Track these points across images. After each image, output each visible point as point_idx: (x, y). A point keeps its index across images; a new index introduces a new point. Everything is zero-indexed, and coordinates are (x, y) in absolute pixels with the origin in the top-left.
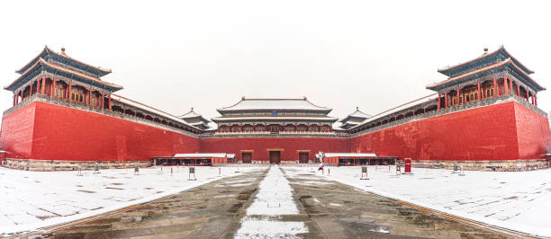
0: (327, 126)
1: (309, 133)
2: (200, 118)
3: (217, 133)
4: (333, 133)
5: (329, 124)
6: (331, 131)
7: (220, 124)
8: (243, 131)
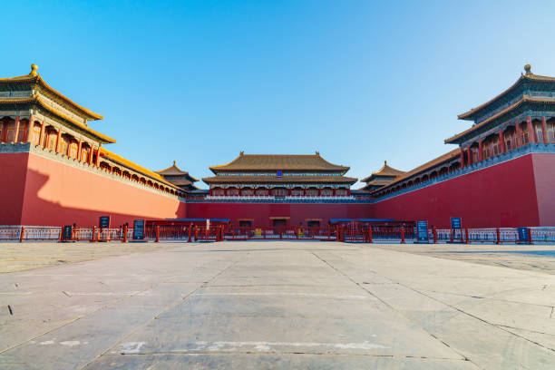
0: (344, 188)
1: (321, 198)
2: (187, 176)
3: (209, 197)
4: (351, 198)
5: (346, 186)
6: (348, 195)
7: (214, 186)
8: (240, 195)
